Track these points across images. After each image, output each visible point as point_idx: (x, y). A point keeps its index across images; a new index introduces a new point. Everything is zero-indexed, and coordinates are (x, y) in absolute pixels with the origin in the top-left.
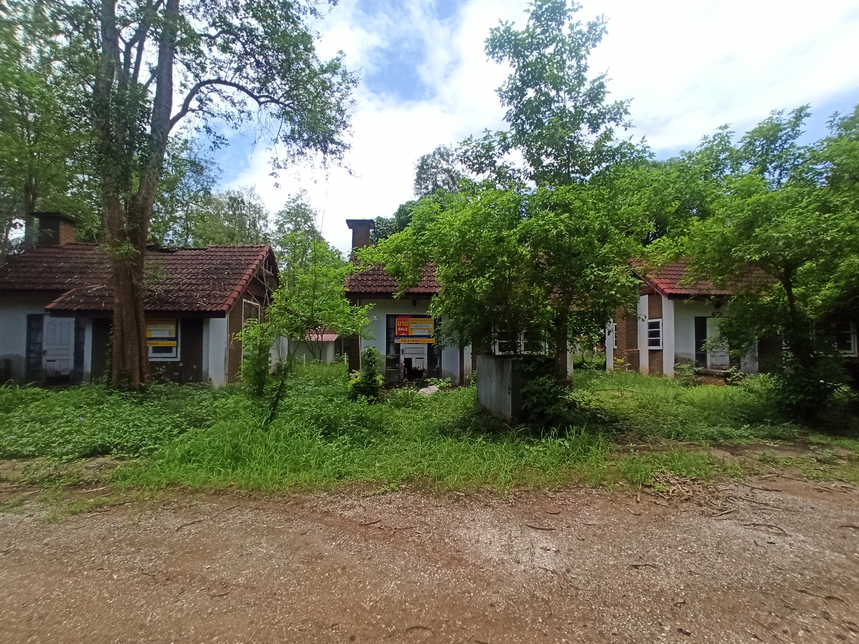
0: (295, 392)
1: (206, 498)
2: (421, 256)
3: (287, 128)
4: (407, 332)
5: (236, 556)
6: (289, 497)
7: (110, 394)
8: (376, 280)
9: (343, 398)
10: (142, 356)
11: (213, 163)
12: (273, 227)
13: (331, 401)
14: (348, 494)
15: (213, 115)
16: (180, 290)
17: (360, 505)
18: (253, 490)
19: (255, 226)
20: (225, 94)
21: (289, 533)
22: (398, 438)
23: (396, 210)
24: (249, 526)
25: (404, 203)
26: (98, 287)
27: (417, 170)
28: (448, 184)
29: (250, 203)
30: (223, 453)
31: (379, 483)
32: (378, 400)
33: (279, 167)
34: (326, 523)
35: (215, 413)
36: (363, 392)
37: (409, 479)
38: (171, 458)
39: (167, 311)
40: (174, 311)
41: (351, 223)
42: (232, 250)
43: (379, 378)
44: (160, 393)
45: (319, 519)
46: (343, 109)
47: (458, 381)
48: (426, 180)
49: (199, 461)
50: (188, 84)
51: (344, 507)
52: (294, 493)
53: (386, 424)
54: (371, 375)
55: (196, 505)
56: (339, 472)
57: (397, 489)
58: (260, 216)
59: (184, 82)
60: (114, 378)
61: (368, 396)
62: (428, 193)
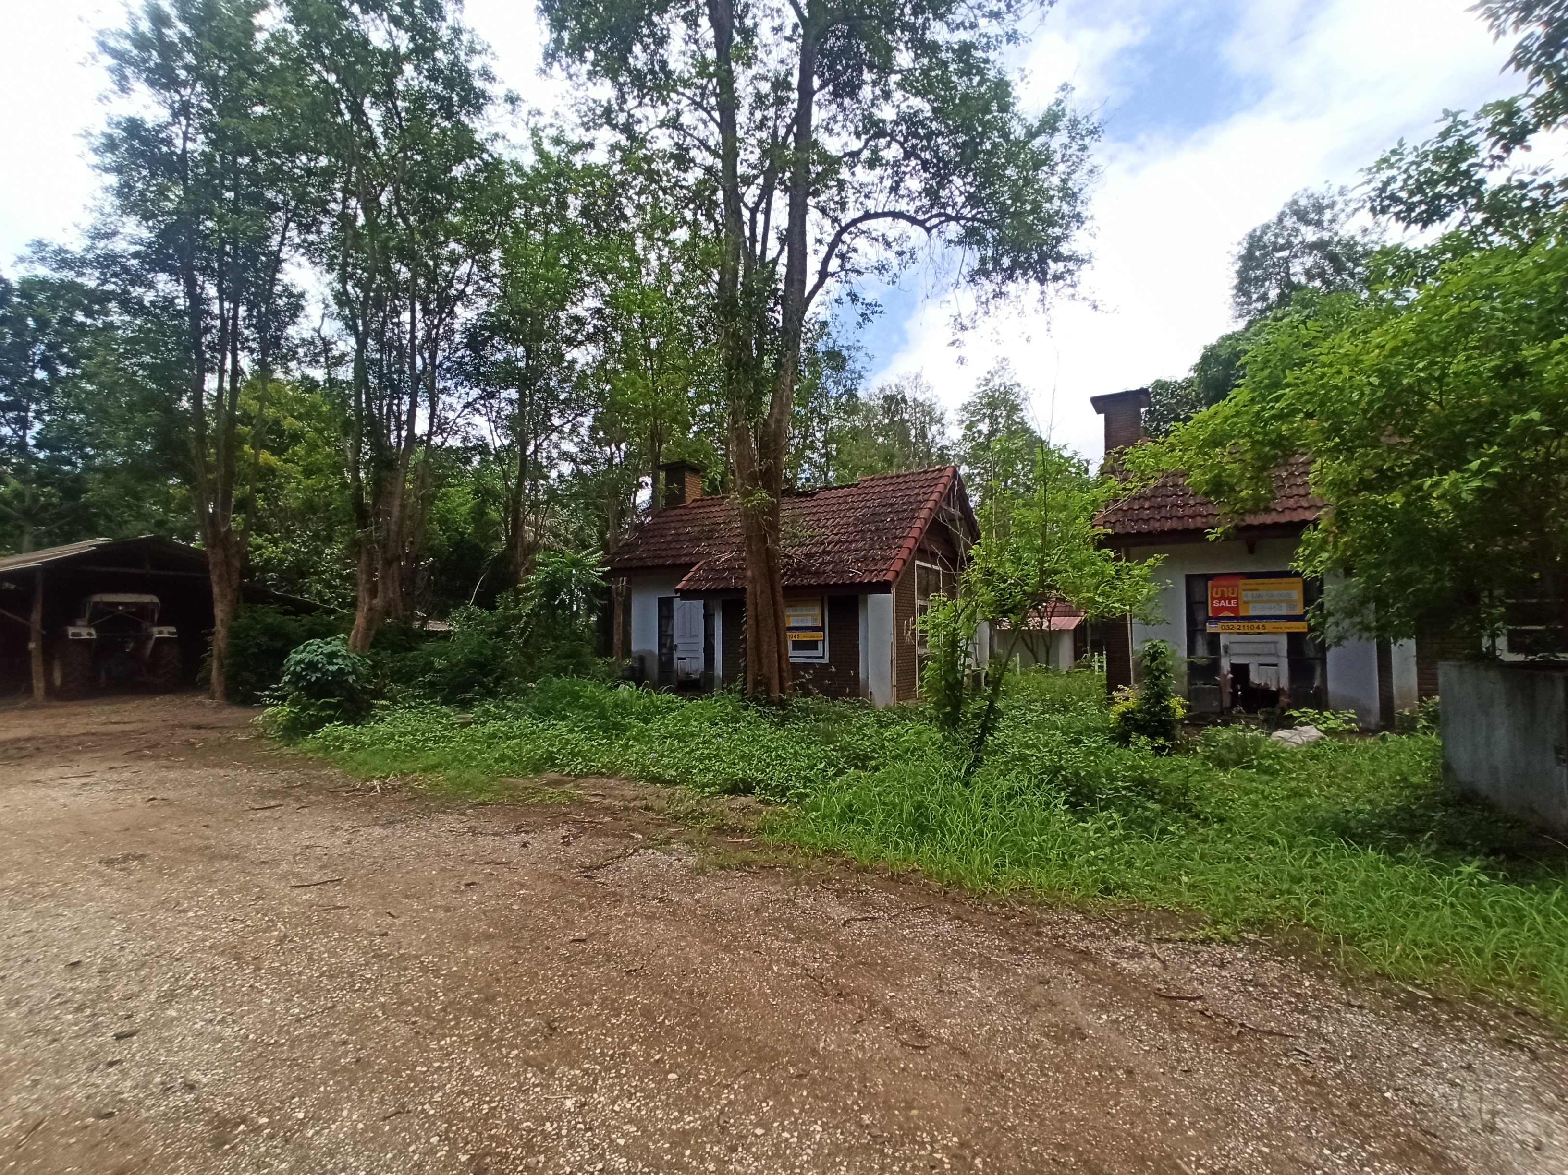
0: (1008, 722)
1: (880, 884)
2: (1273, 444)
3: (972, 257)
4: (1235, 609)
5: (932, 991)
6: (1013, 909)
7: (746, 708)
8: (1160, 507)
9: (1100, 738)
10: (782, 656)
11: (858, 349)
12: (954, 433)
13: (1077, 742)
14: (1128, 926)
15: (859, 273)
16: (826, 553)
17: (1154, 956)
18: (949, 885)
19: (925, 436)
20: (874, 234)
21: (1016, 974)
22: (1229, 830)
23: (1196, 359)
24: (949, 944)
25: (1213, 340)
26: (727, 556)
27: (1240, 264)
28: (1322, 275)
29: (915, 400)
30: (901, 814)
31: (1193, 920)
32: (1176, 749)
33: (963, 328)
34: (1084, 972)
35: (883, 747)
36: (1141, 729)
37: (1263, 924)
38: (828, 812)
39: (810, 586)
40: (819, 585)
41: (1100, 403)
42: (895, 480)
43: (1177, 705)
44: (806, 711)
45: (1071, 962)
46: (1076, 190)
47: (1374, 719)
48: (1259, 282)
49: (866, 823)
50: (825, 236)
51: (1120, 952)
52: (1021, 903)
53: (1198, 798)
54: (1159, 695)
55: (867, 891)
56: (1104, 881)
57: (1235, 939)
58: (931, 419)
59: (819, 236)
60: (749, 686)
61: (1152, 736)
62: (1269, 308)
